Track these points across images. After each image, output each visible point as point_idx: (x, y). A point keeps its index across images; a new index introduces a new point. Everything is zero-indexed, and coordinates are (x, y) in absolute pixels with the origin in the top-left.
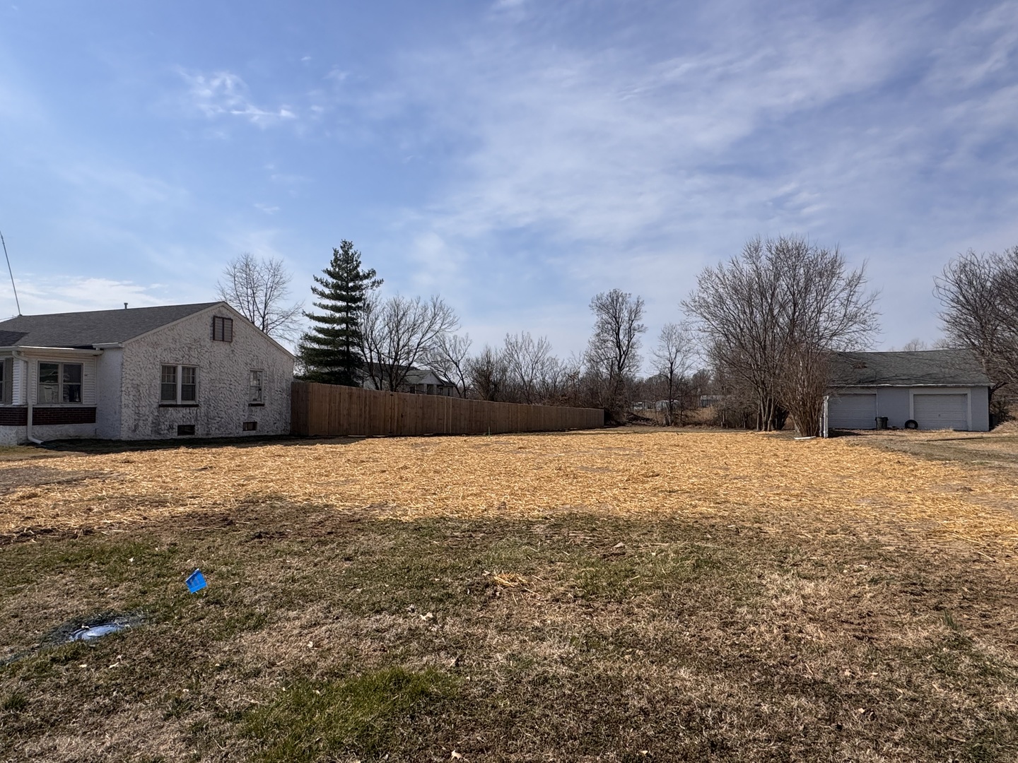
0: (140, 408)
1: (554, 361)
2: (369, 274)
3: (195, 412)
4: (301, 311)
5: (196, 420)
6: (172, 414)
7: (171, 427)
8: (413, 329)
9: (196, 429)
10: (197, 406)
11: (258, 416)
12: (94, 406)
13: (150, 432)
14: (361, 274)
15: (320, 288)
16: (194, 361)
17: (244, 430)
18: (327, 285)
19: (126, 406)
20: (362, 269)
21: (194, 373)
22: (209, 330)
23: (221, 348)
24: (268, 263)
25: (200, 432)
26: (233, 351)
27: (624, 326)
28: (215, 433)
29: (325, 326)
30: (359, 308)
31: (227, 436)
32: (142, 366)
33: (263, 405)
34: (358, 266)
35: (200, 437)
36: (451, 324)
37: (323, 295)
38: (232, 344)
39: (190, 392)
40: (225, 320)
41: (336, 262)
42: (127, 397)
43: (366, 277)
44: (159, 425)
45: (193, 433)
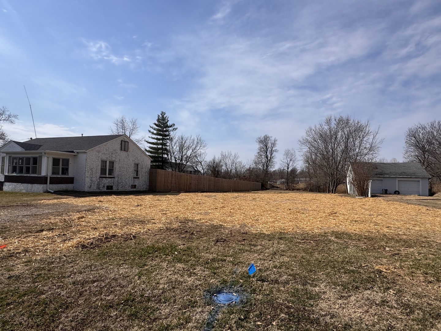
0: (92, 178)
1: (240, 162)
2: (172, 126)
3: (113, 180)
4: (144, 139)
5: (114, 183)
6: (104, 181)
7: (104, 186)
8: (188, 148)
9: (113, 187)
10: (114, 178)
11: (137, 183)
12: (73, 177)
13: (96, 188)
14: (169, 125)
15: (152, 130)
16: (113, 159)
17: (131, 188)
18: (155, 129)
19: (87, 177)
20: (169, 124)
21: (113, 164)
22: (119, 146)
23: (124, 154)
24: (131, 120)
25: (115, 189)
26: (128, 155)
27: (269, 149)
28: (120, 189)
29: (154, 146)
30: (168, 139)
31: (125, 190)
32: (94, 160)
33: (139, 178)
34: (168, 122)
35: (115, 191)
36: (204, 147)
37: (153, 133)
38: (128, 152)
39: (111, 171)
40: (126, 142)
41: (158, 120)
42: (87, 173)
43: (171, 126)
44: (99, 185)
45: (112, 189)
